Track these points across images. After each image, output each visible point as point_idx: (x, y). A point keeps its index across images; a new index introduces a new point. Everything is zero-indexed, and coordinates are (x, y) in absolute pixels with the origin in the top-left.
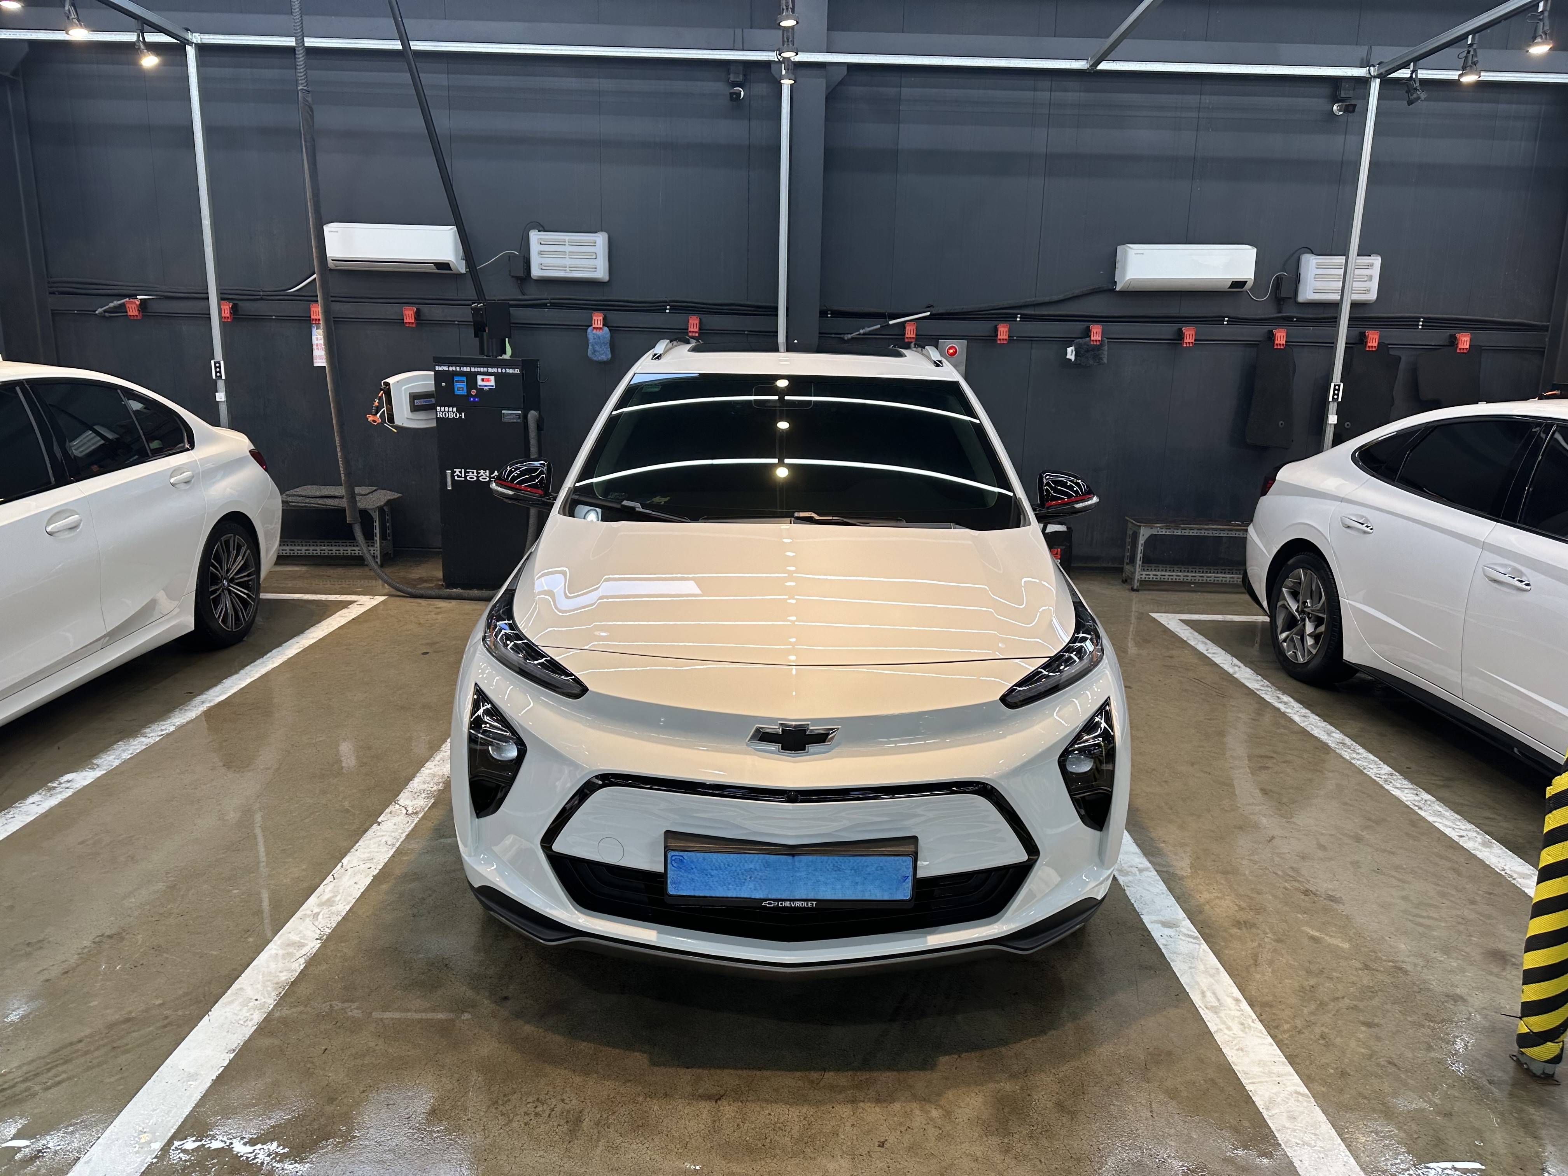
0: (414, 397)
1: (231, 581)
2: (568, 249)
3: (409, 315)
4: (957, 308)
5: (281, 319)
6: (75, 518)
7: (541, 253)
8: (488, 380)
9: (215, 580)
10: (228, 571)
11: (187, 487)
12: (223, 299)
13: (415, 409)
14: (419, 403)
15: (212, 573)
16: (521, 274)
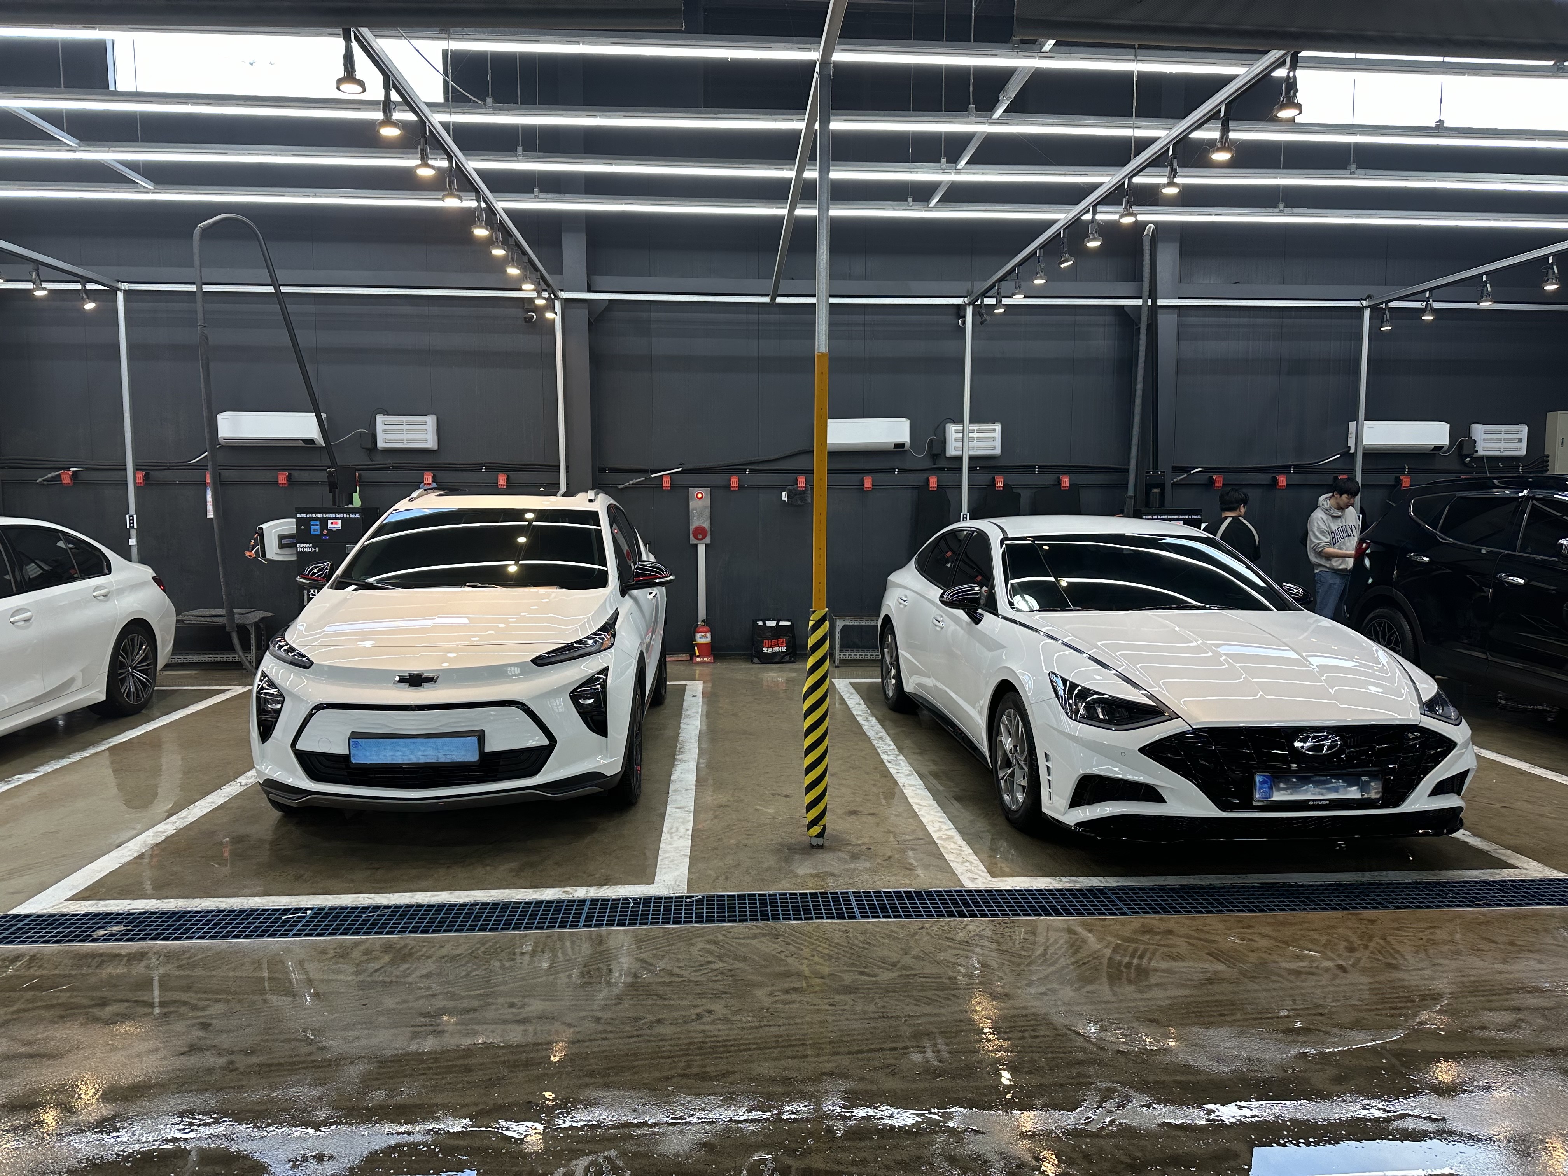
0: (281, 538)
1: (135, 668)
2: (405, 427)
3: (282, 478)
4: (702, 465)
5: (182, 484)
6: (29, 614)
7: (384, 431)
8: (336, 523)
9: (122, 666)
10: (132, 661)
11: (106, 599)
12: (137, 470)
13: (282, 546)
14: (285, 542)
15: (121, 661)
16: (370, 446)
